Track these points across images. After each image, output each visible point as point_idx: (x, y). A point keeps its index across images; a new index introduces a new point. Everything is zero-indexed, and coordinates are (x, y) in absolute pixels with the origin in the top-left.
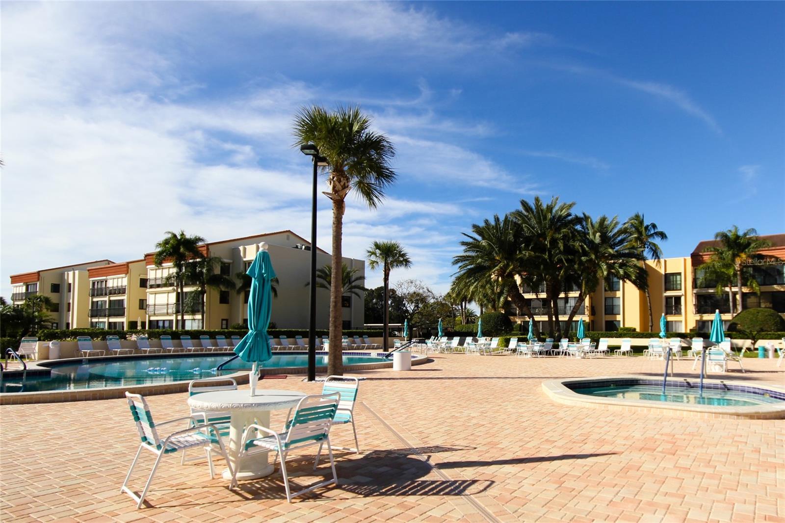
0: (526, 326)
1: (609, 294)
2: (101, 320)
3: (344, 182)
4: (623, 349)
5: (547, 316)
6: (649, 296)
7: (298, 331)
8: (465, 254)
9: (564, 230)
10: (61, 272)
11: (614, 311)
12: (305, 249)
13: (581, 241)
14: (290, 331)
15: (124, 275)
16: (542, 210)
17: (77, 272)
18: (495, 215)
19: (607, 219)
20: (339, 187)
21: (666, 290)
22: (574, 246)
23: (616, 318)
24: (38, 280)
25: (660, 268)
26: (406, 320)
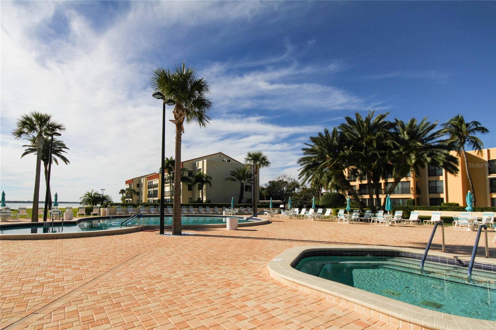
0: (364, 202)
1: (433, 178)
2: (151, 199)
3: (181, 112)
4: (433, 220)
5: (369, 195)
6: (470, 179)
7: (216, 204)
8: (305, 156)
9: (378, 133)
10: (139, 179)
11: (437, 191)
12: (227, 161)
13: (391, 139)
14: (215, 204)
15: (157, 179)
16: (361, 122)
17: (144, 178)
18: (325, 129)
19: (415, 121)
20: (178, 116)
21: (490, 173)
22: (387, 143)
23: (440, 196)
24: (132, 182)
25: (482, 155)
26: (271, 198)
